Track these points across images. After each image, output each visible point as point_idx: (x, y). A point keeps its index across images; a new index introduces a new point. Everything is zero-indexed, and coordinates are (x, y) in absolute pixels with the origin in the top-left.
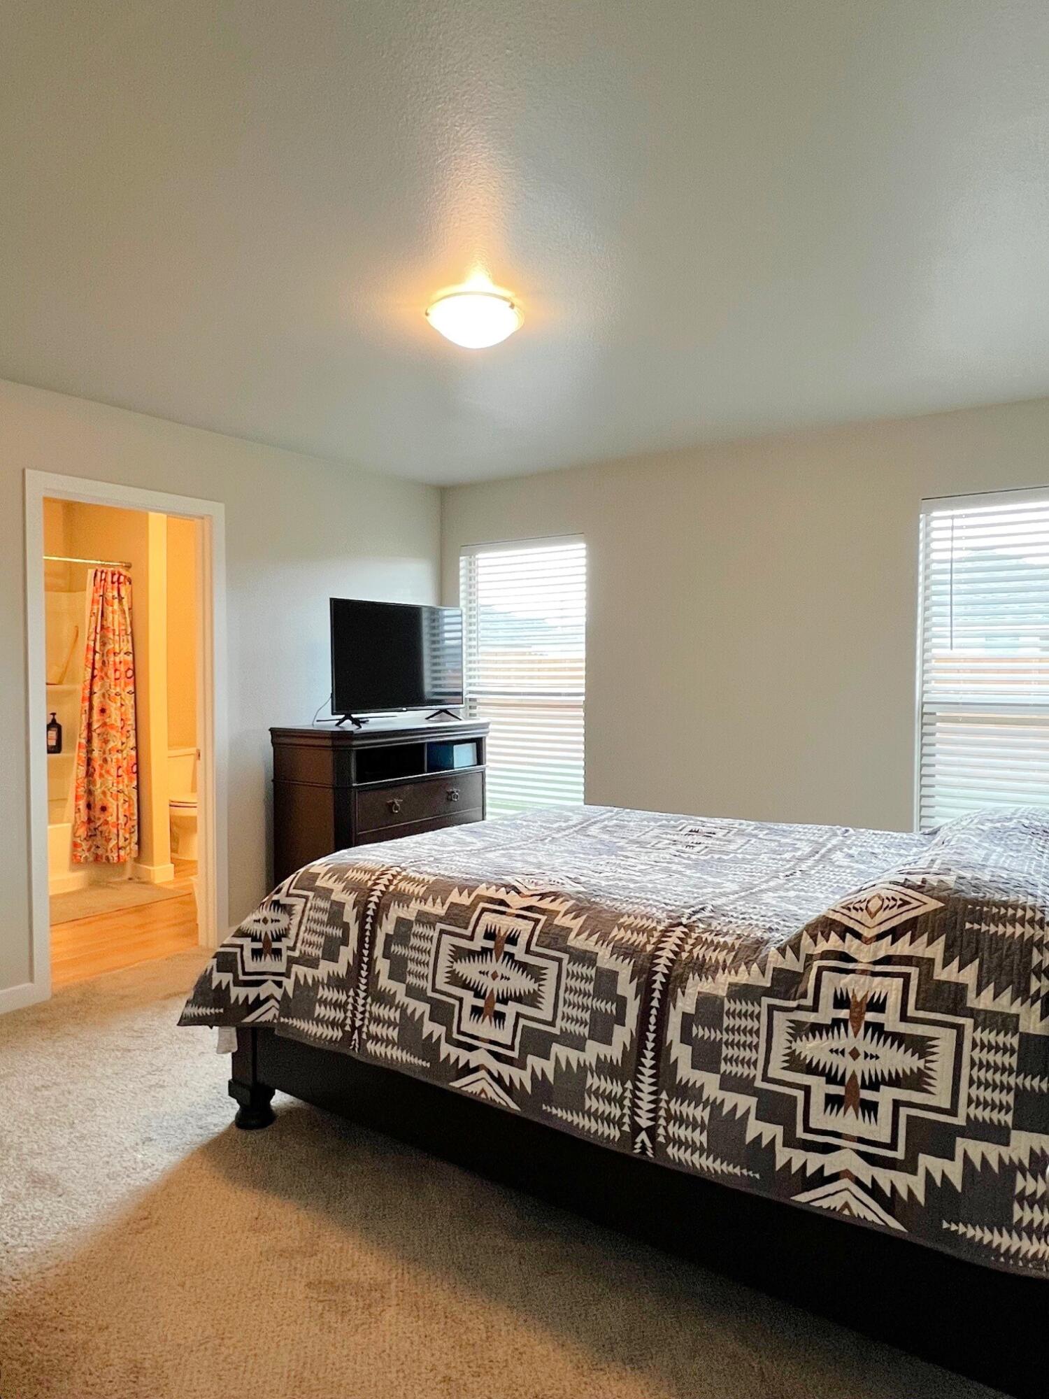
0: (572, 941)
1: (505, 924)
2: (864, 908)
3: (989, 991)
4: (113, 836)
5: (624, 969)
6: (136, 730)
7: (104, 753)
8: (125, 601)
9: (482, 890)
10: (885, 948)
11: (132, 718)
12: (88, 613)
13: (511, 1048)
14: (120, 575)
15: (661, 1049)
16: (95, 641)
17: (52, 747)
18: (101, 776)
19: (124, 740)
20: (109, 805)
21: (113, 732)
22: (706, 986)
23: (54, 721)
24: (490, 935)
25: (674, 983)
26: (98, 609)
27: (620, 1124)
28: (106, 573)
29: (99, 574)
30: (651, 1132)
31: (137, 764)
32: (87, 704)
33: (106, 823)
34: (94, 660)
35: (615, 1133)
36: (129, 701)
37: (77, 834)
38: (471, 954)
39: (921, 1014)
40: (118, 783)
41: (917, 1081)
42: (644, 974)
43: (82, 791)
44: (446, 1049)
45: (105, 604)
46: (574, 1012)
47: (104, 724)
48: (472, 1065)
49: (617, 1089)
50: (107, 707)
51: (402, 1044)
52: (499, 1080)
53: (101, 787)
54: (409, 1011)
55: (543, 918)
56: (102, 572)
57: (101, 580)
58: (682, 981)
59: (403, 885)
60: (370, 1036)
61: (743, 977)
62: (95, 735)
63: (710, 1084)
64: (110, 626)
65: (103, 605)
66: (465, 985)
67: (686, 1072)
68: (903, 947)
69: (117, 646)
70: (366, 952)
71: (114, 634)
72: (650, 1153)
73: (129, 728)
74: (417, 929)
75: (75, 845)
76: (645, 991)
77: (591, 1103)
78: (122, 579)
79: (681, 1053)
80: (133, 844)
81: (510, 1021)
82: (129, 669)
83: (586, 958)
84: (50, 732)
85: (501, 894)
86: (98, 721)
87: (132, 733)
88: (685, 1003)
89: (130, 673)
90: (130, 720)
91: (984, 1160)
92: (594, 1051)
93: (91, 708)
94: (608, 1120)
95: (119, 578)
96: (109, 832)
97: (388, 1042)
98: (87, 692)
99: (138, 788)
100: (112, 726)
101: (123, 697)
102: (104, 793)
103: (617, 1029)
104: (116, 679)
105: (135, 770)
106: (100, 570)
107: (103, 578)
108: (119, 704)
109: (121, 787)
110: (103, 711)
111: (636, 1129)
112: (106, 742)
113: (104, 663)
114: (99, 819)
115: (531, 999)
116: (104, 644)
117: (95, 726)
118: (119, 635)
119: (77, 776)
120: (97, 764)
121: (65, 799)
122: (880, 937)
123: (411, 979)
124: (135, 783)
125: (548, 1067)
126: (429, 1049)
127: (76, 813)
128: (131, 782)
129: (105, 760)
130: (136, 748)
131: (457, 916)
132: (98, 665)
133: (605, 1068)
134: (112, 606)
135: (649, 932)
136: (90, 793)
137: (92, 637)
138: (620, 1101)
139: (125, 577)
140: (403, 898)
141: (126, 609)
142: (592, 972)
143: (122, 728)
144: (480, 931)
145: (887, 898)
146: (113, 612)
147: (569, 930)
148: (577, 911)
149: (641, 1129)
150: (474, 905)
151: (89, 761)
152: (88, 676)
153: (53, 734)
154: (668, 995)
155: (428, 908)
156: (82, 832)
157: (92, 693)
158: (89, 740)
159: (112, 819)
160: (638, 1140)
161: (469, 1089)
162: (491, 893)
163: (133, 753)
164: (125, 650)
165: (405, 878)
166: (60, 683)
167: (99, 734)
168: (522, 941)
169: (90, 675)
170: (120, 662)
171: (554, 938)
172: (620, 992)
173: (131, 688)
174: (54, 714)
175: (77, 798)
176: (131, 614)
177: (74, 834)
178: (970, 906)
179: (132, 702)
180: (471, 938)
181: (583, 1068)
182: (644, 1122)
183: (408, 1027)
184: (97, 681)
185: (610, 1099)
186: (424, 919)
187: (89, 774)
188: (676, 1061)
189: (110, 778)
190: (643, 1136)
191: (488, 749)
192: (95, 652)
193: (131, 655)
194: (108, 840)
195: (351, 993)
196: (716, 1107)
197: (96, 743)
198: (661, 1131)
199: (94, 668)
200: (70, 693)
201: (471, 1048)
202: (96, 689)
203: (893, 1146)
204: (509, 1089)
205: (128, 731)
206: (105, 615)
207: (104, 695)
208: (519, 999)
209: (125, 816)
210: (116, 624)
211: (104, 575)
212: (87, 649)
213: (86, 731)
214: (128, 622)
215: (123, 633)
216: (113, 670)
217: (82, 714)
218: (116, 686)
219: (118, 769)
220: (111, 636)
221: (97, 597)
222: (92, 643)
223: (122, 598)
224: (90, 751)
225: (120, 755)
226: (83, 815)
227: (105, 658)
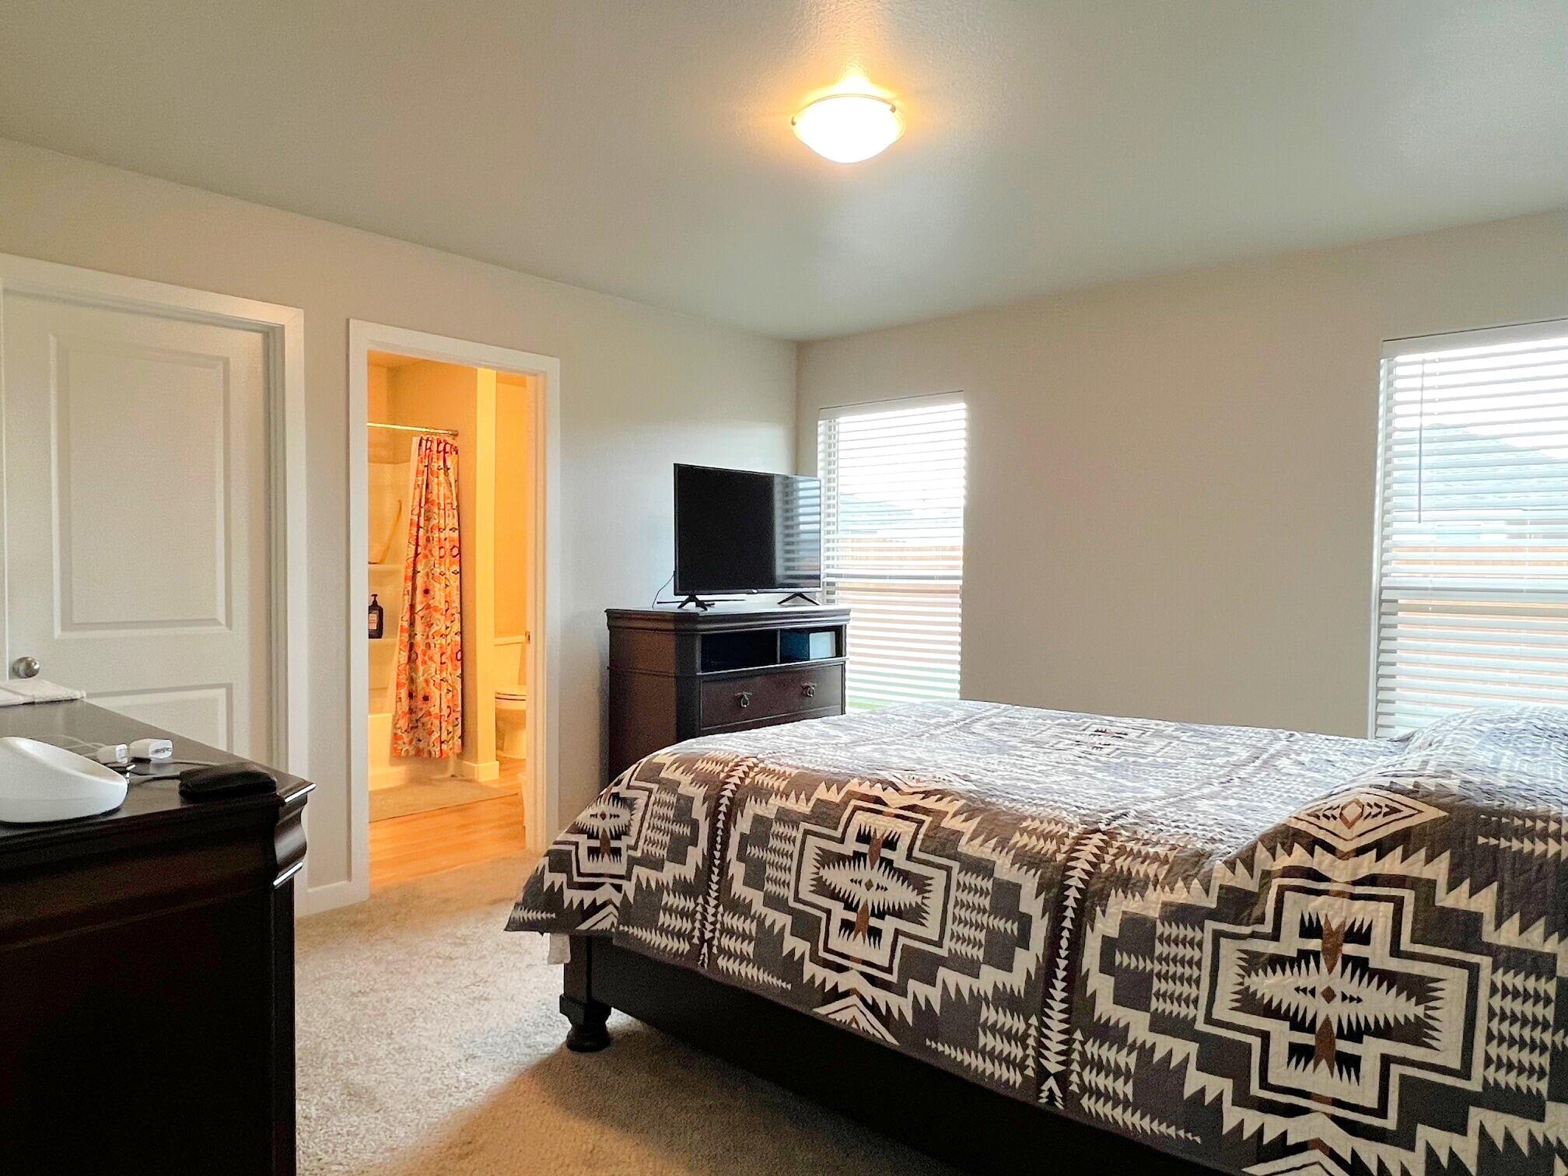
0: (964, 847)
1: (882, 826)
2: (1337, 816)
3: (1513, 923)
4: (436, 728)
5: (1029, 882)
6: (461, 613)
7: (427, 637)
8: (451, 472)
9: (853, 786)
10: (1367, 865)
11: (458, 601)
12: (412, 485)
13: (889, 970)
14: (446, 443)
15: (1075, 980)
16: (419, 516)
17: (373, 631)
18: (424, 662)
19: (448, 624)
20: (432, 694)
21: (437, 615)
22: (1134, 905)
23: (375, 602)
24: (864, 838)
25: (1091, 900)
26: (423, 480)
27: (1022, 1067)
28: (431, 441)
29: (424, 442)
30: (1062, 1079)
31: (462, 650)
32: (410, 584)
33: (429, 714)
34: (417, 536)
35: (1015, 1078)
36: (454, 581)
37: (398, 726)
38: (841, 859)
39: (1419, 948)
40: (441, 671)
41: (1416, 1032)
42: (1054, 888)
43: (403, 678)
44: (810, 969)
45: (430, 475)
46: (966, 932)
47: (428, 607)
48: (841, 989)
49: (1019, 1025)
50: (431, 588)
51: (759, 961)
52: (874, 1008)
53: (423, 675)
54: (767, 923)
55: (928, 820)
56: (427, 440)
57: (426, 449)
58: (1103, 898)
59: (760, 778)
60: (721, 950)
61: (1180, 895)
62: (418, 618)
63: (1138, 1025)
64: (436, 499)
65: (428, 477)
66: (834, 895)
67: (1106, 1008)
68: (1392, 864)
69: (442, 521)
70: (717, 854)
71: (439, 508)
72: (1059, 1104)
73: (454, 611)
74: (777, 828)
75: (396, 737)
76: (1055, 909)
77: (987, 1040)
78: (448, 447)
79: (1101, 986)
80: (456, 738)
81: (887, 938)
82: (454, 547)
83: (982, 868)
84: (371, 615)
85: (877, 791)
86: (422, 603)
87: (457, 616)
88: (1107, 924)
89: (455, 551)
90: (454, 602)
91: (1509, 1138)
92: (990, 978)
93: (414, 589)
94: (1008, 1061)
95: (445, 448)
96: (431, 724)
97: (742, 958)
98: (410, 571)
99: (462, 676)
100: (436, 609)
101: (448, 576)
102: (427, 681)
103: (1019, 952)
104: (441, 557)
105: (459, 657)
106: (425, 438)
107: (428, 446)
108: (443, 585)
109: (444, 675)
110: (426, 592)
111: (1043, 1074)
112: (429, 625)
113: (428, 539)
114: (422, 709)
115: (915, 914)
116: (428, 519)
117: (418, 607)
118: (444, 509)
119: (399, 662)
120: (420, 648)
121: (385, 689)
122: (1361, 851)
123: (769, 887)
124: (459, 671)
125: (934, 995)
126: (791, 967)
127: (397, 702)
128: (455, 670)
129: (428, 646)
130: (461, 633)
131: (826, 815)
132: (422, 542)
133: (1005, 1000)
134: (438, 478)
135: (1061, 839)
136: (412, 680)
137: (416, 511)
138: (1022, 1040)
139: (452, 445)
140: (762, 793)
141: (453, 482)
142: (988, 885)
143: (446, 611)
144: (852, 832)
145: (1369, 805)
146: (438, 484)
147: (958, 834)
148: (969, 812)
149: (1048, 1074)
150: (845, 803)
151: (412, 646)
152: (412, 554)
153: (375, 617)
154: (1084, 916)
155: (790, 804)
156: (403, 723)
157: (415, 572)
158: (412, 624)
159: (435, 710)
160: (1045, 1087)
161: (838, 1017)
162: (865, 789)
163: (458, 638)
164: (450, 526)
165: (763, 771)
166: (381, 562)
167: (422, 617)
168: (903, 845)
169: (413, 552)
170: (445, 539)
171: (943, 844)
172: (1023, 909)
173: (456, 568)
174: (375, 596)
175: (399, 686)
176: (457, 486)
177: (395, 725)
178: (1482, 816)
179: (458, 583)
180: (842, 841)
181: (977, 999)
182: (1053, 1067)
183: (767, 941)
184: (422, 560)
185: (1009, 1036)
186: (784, 816)
187: (411, 660)
188: (1094, 994)
189: (434, 665)
190: (1051, 1083)
191: (849, 641)
193: (457, 532)
194: (431, 733)
195: (700, 900)
196: (1145, 1053)
197: (419, 627)
198: (1074, 1078)
199: (417, 545)
200: (392, 573)
201: (841, 969)
202: (419, 568)
203: (1381, 1112)
204: (886, 1019)
205: (453, 615)
206: (430, 487)
207: (427, 575)
208: (898, 913)
209: (448, 707)
210: (442, 497)
211: (429, 443)
212: (411, 524)
213: (409, 614)
214: (454, 495)
215: (448, 507)
216: (437, 548)
217: (404, 595)
218: (440, 565)
219: (441, 655)
220: (436, 510)
221: (421, 467)
222: (416, 518)
223: (448, 469)
224: (412, 636)
225: (444, 640)
226: (405, 705)
227: (429, 534)
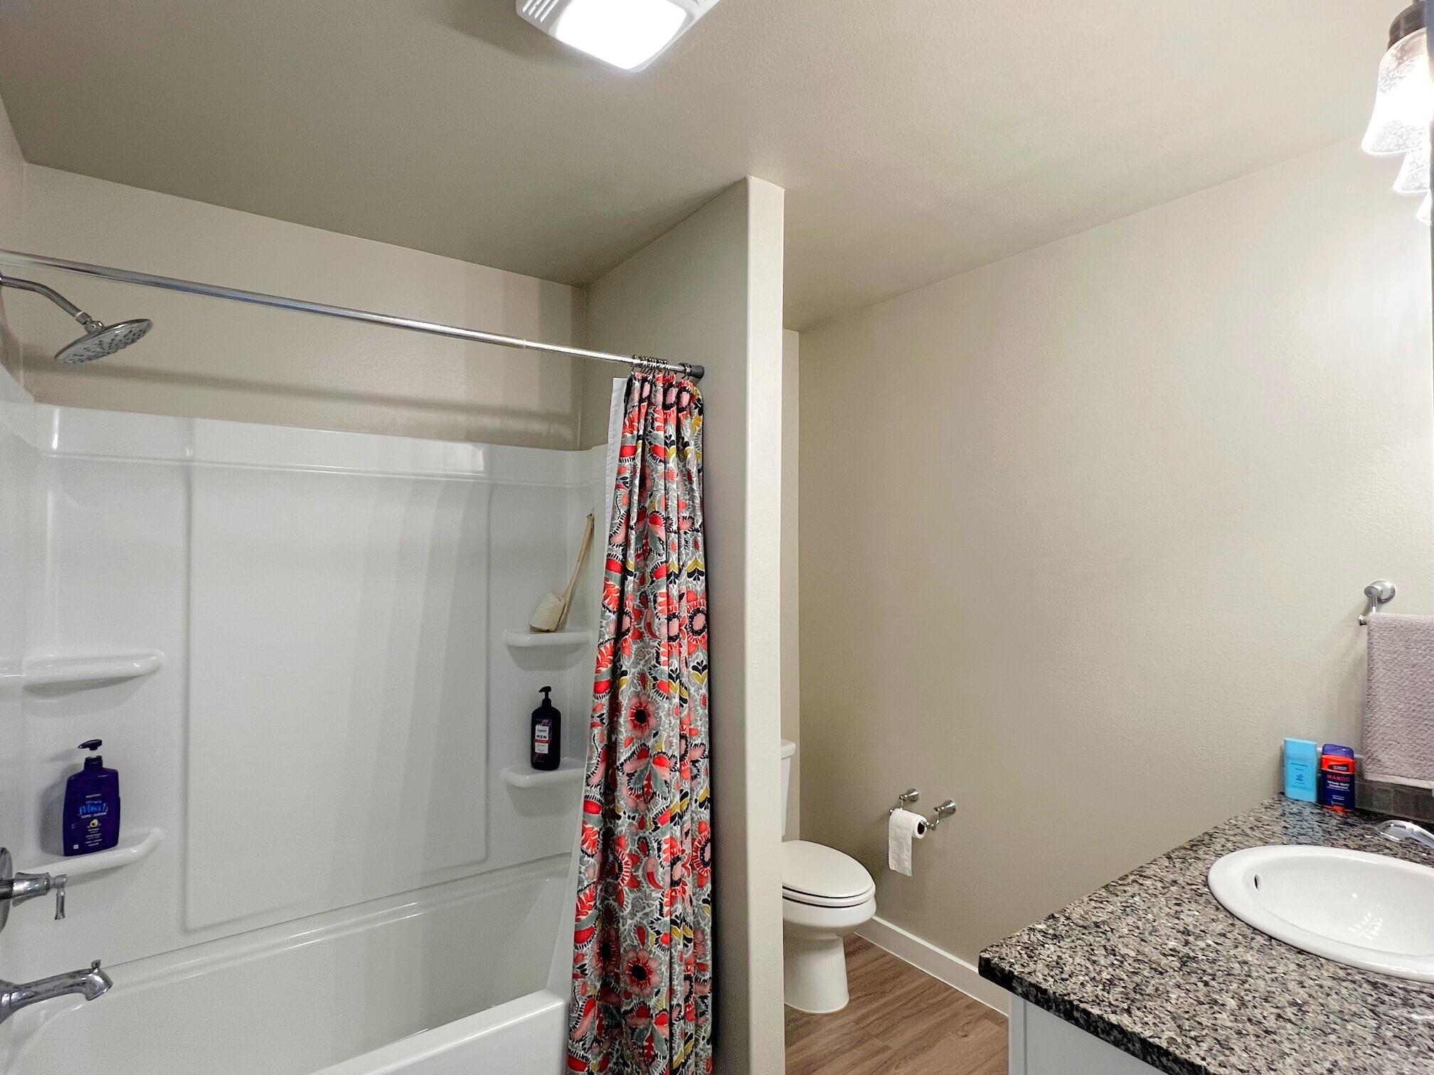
4: (661, 1049)
6: (711, 757)
7: (642, 825)
8: (691, 450)
11: (703, 729)
12: (611, 480)
14: (682, 389)
16: (625, 546)
17: (542, 756)
18: (635, 884)
19: (686, 787)
20: (653, 965)
21: (664, 773)
23: (547, 701)
26: (635, 467)
28: (653, 384)
29: (637, 384)
31: (713, 840)
32: (605, 700)
33: (644, 1011)
34: (622, 592)
36: (697, 686)
37: (578, 1035)
40: (672, 904)
43: (589, 919)
45: (648, 456)
47: (643, 753)
50: (651, 708)
53: (633, 915)
56: (644, 380)
57: (641, 400)
62: (622, 779)
64: (659, 508)
65: (643, 460)
69: (674, 557)
71: (668, 530)
73: (697, 755)
75: (572, 1063)
78: (685, 398)
80: (702, 1046)
82: (698, 611)
84: (538, 727)
86: (631, 741)
87: (703, 764)
89: (700, 621)
90: (697, 733)
93: (615, 708)
95: (678, 397)
96: (651, 1039)
98: (606, 670)
99: (714, 900)
100: (660, 760)
101: (685, 679)
102: (641, 932)
104: (670, 639)
105: (707, 856)
106: (639, 375)
107: (646, 393)
108: (677, 700)
109: (679, 909)
110: (641, 717)
112: (646, 796)
113: (644, 599)
114: (628, 995)
116: (644, 554)
117: (624, 754)
118: (678, 532)
119: (580, 882)
120: (626, 848)
121: (569, 855)
124: (708, 887)
127: (575, 976)
128: (701, 886)
129: (644, 846)
130: (711, 802)
132: (631, 605)
134: (665, 463)
136: (609, 917)
137: (620, 538)
139: (692, 396)
141: (694, 471)
143: (682, 758)
146: (667, 476)
151: (609, 840)
152: (609, 632)
153: (543, 731)
156: (588, 1026)
157: (617, 673)
158: (609, 786)
159: (658, 1003)
163: (705, 815)
164: (689, 566)
166: (559, 627)
167: (630, 775)
169: (612, 628)
170: (681, 597)
173: (701, 656)
174: (547, 690)
175: (579, 938)
176: (703, 481)
177: (570, 1030)
179: (704, 691)
184: (631, 646)
187: (609, 870)
189: (656, 894)
192: (625, 572)
193: (702, 578)
199: (621, 612)
200: (576, 647)
202: (626, 664)
205: (694, 762)
206: (649, 483)
207: (642, 678)
209: (687, 978)
210: (673, 504)
211: (647, 387)
212: (608, 567)
213: (601, 768)
214: (698, 501)
215: (686, 526)
216: (663, 617)
217: (593, 725)
218: (669, 655)
219: (673, 864)
220: (661, 533)
221: (631, 442)
222: (618, 552)
223: (686, 444)
224: (610, 815)
225: (677, 828)
226: (593, 984)
227: (647, 587)
